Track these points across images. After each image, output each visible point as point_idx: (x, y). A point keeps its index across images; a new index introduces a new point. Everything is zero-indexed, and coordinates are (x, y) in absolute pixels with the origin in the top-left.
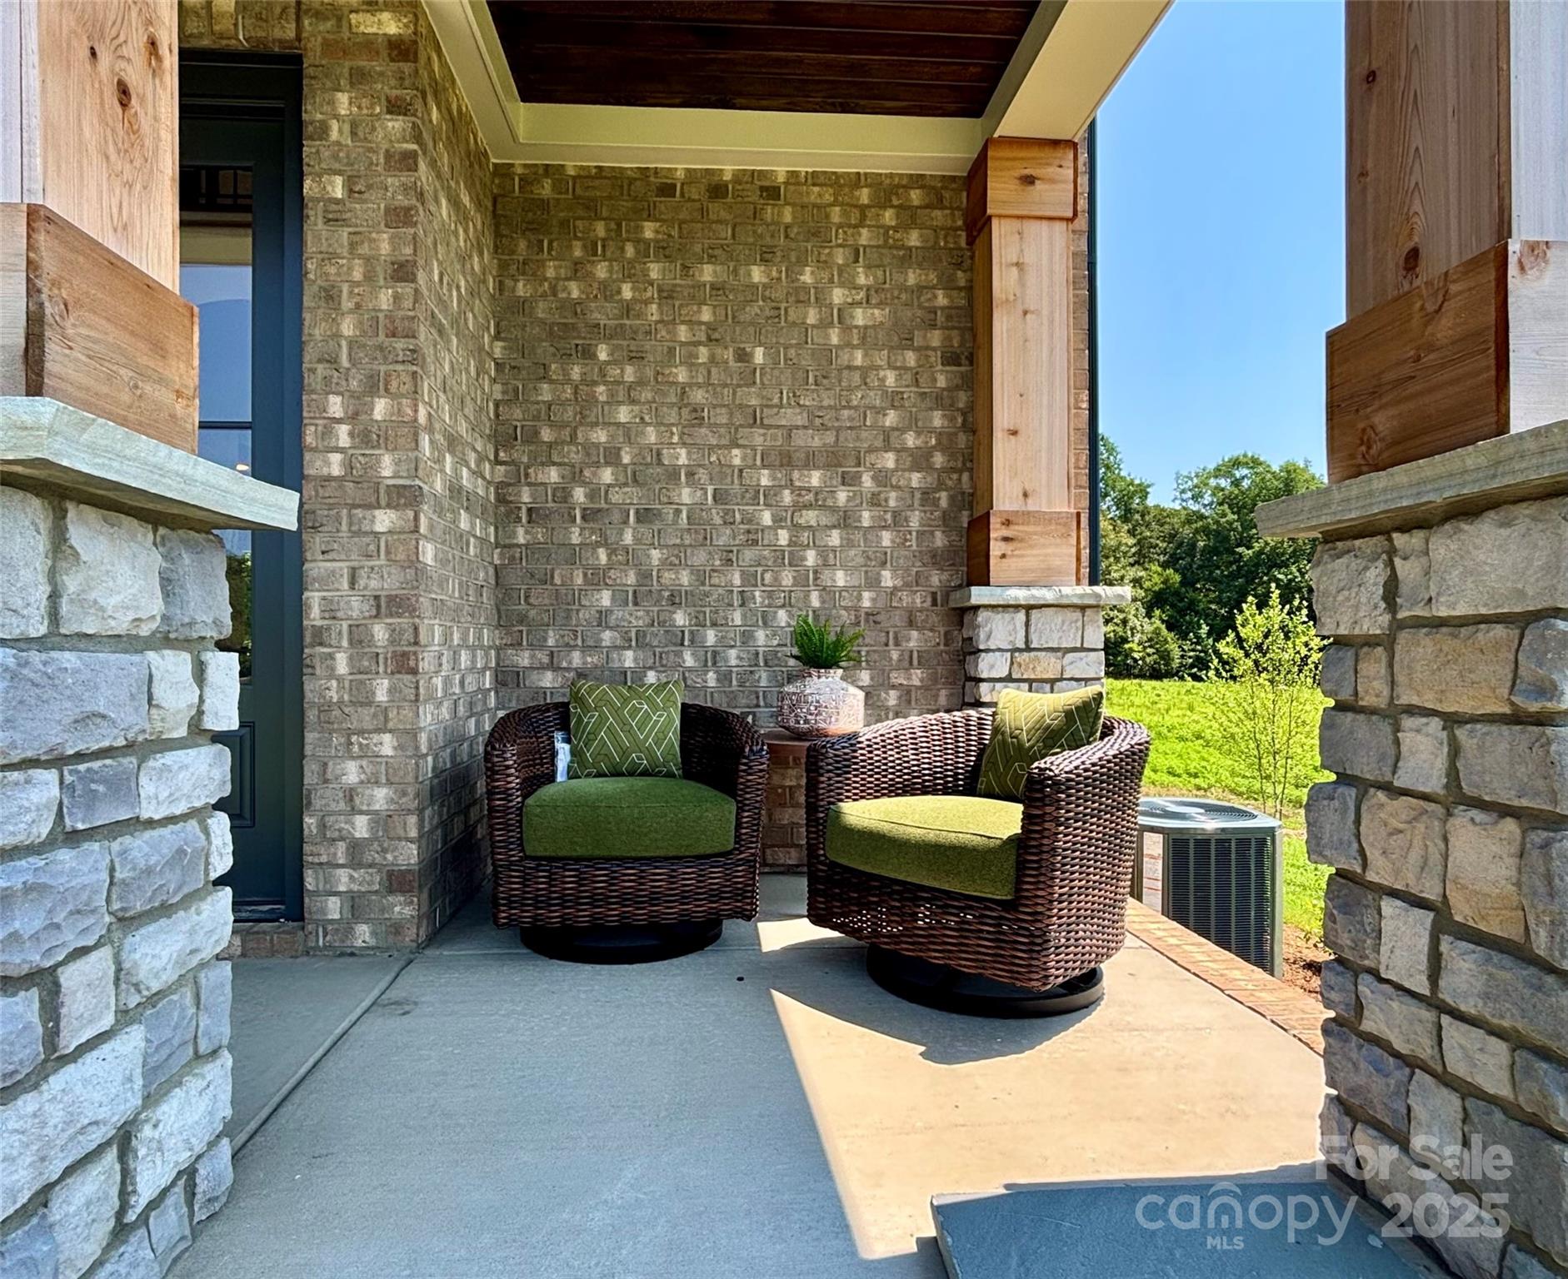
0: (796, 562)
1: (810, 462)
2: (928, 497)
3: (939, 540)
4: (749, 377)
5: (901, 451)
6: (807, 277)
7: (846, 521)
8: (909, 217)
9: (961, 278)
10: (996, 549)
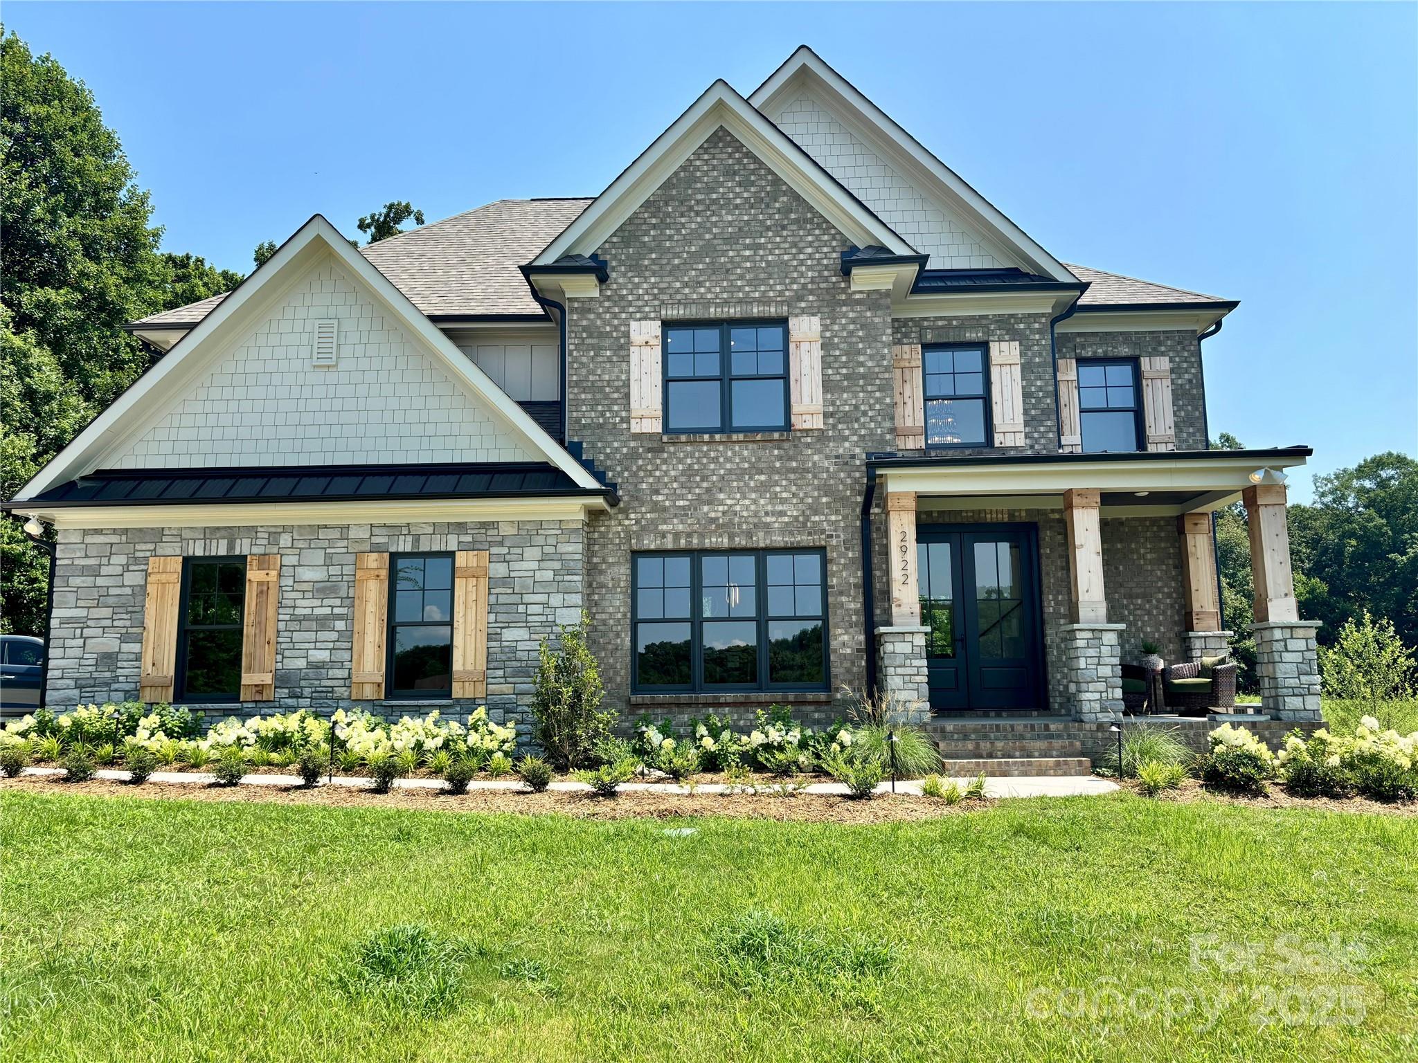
0: (1136, 625)
1: (1137, 597)
2: (1172, 606)
3: (1176, 618)
4: (1119, 574)
5: (1163, 593)
6: (1133, 546)
7: (1149, 613)
8: (1161, 528)
9: (1177, 545)
10: (1195, 622)
